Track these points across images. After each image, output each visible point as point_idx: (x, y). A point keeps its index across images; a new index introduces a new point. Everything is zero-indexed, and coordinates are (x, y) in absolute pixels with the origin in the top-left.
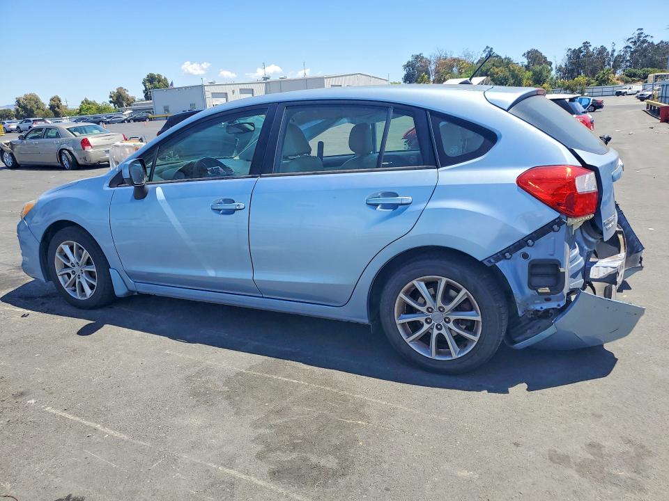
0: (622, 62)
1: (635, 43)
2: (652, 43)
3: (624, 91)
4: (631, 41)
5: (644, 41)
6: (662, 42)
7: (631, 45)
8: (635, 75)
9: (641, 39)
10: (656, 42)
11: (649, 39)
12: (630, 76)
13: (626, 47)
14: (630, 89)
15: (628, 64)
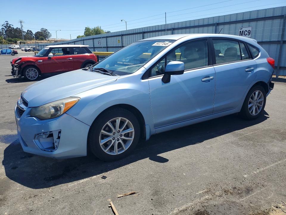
0: (2, 35)
1: (6, 27)
2: (13, 28)
3: (13, 47)
4: (4, 26)
5: (10, 27)
6: (17, 28)
7: (4, 28)
8: (11, 41)
9: (8, 25)
10: (15, 28)
11: (12, 26)
12: (9, 41)
13: (2, 28)
14: (14, 46)
15: (5, 36)
